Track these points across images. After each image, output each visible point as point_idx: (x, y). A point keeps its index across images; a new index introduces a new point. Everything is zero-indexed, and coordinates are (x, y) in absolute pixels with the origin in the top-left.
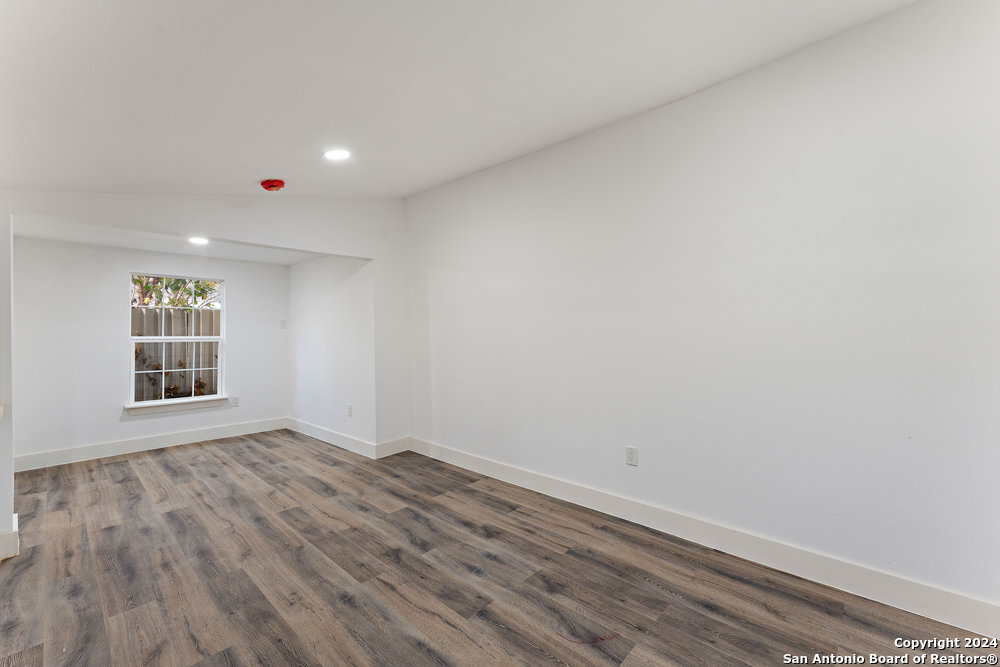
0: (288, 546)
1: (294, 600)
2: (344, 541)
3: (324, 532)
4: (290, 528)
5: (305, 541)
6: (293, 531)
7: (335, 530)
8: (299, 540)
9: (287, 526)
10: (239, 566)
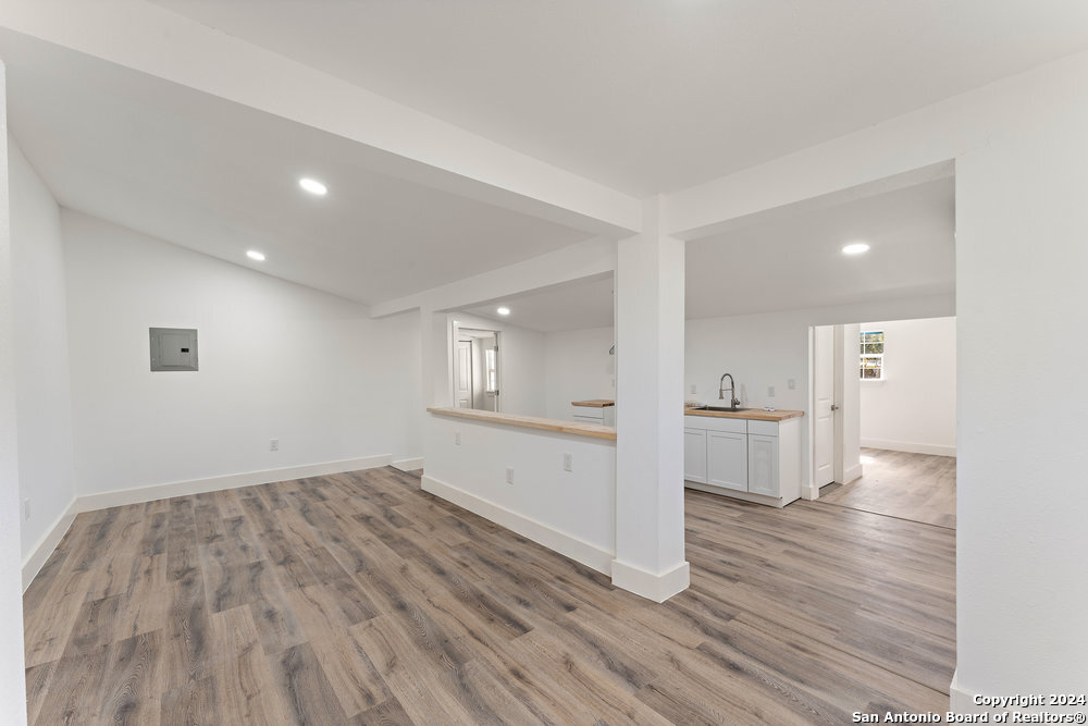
0: (369, 574)
1: (367, 542)
2: (318, 574)
3: (332, 585)
4: (365, 591)
5: (353, 577)
6: (362, 588)
7: (321, 586)
8: (359, 578)
9: (368, 595)
10: (407, 561)
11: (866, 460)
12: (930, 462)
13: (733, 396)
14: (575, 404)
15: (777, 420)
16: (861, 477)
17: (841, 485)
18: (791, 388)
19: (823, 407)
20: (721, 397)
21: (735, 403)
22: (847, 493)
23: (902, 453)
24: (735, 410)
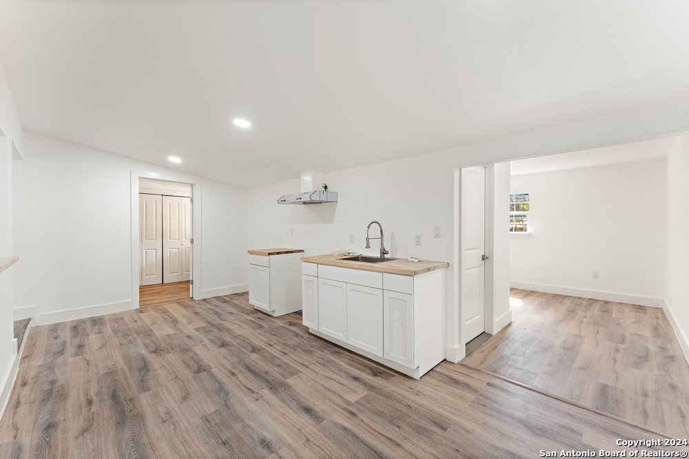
11: (516, 303)
12: (568, 303)
13: (382, 245)
14: (251, 253)
15: (412, 274)
16: (510, 324)
17: (490, 335)
18: (437, 236)
19: (472, 257)
20: (368, 246)
21: (384, 252)
22: (495, 348)
23: (544, 294)
24: (382, 260)
